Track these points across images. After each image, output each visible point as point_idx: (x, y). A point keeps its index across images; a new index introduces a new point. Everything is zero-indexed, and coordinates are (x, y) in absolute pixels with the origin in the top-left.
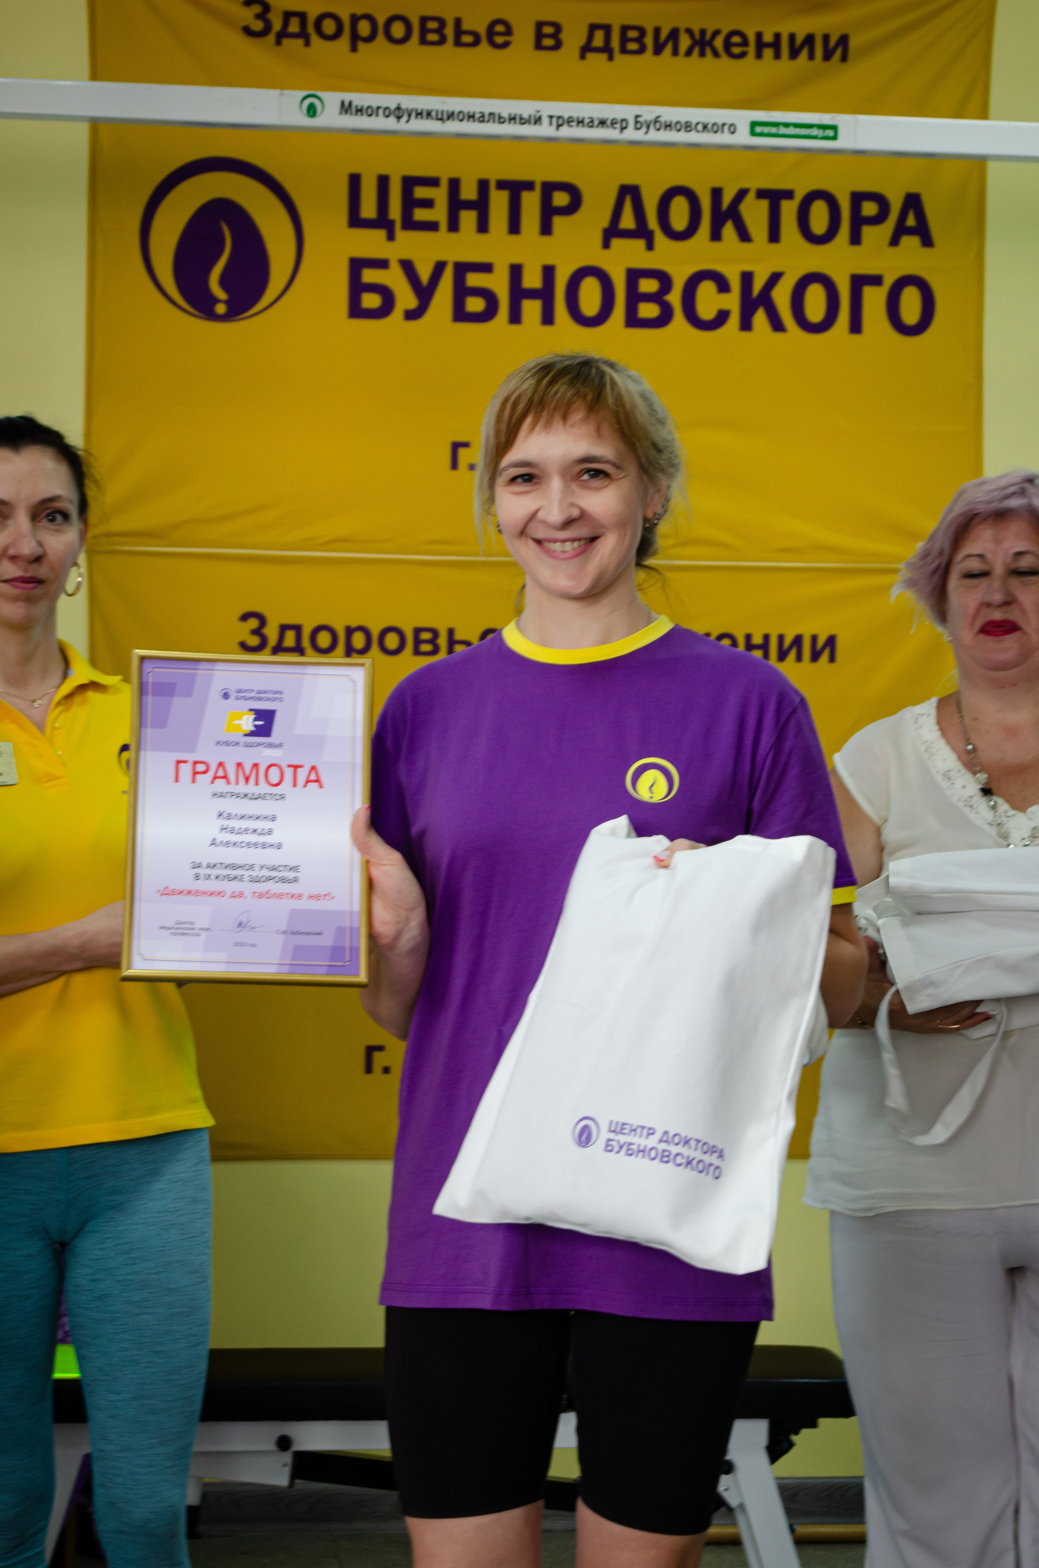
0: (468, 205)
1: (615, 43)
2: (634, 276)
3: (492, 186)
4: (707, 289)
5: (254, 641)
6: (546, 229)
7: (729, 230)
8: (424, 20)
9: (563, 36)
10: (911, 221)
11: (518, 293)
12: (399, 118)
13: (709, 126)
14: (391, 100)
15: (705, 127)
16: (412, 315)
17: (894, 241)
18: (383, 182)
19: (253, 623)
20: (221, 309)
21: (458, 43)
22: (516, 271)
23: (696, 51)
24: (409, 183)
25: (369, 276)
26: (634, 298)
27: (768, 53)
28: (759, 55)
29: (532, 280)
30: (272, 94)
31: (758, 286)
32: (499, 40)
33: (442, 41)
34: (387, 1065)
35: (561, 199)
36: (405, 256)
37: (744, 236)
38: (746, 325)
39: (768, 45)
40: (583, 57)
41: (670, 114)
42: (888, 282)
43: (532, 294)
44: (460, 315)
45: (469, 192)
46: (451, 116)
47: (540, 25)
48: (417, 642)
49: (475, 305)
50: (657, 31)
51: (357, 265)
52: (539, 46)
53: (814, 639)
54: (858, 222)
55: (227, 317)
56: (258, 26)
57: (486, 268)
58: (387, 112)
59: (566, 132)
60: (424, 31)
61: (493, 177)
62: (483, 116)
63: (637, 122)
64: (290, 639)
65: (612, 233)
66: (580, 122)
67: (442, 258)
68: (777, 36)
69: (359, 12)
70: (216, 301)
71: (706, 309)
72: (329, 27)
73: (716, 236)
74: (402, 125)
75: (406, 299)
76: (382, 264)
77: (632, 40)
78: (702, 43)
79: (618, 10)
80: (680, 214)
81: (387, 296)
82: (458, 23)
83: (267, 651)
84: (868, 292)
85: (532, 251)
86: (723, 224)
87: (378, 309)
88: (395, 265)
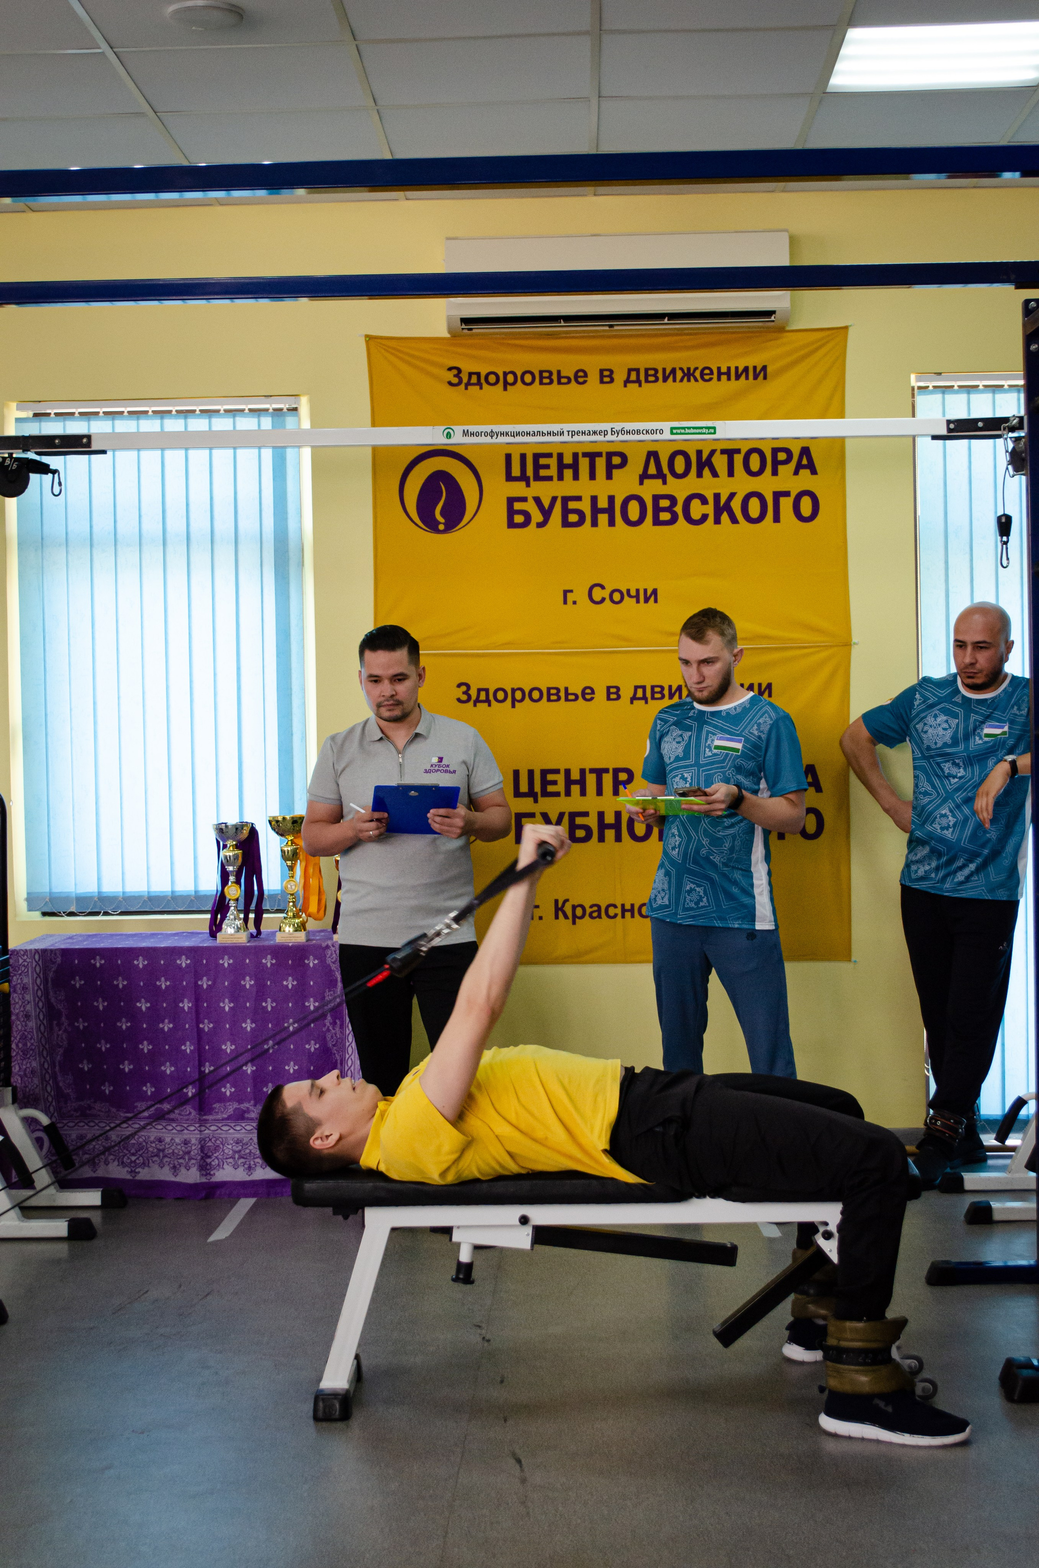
0: (568, 466)
1: (642, 378)
2: (656, 498)
3: (580, 455)
4: (695, 504)
5: (464, 698)
6: (609, 476)
7: (706, 472)
8: (541, 372)
9: (614, 376)
10: (805, 462)
11: (596, 510)
12: (492, 437)
13: (650, 431)
14: (488, 428)
15: (647, 432)
16: (540, 525)
17: (796, 473)
18: (523, 457)
19: (464, 688)
20: (441, 527)
21: (559, 383)
22: (594, 499)
23: (686, 379)
24: (537, 457)
25: (517, 506)
26: (657, 510)
27: (724, 377)
28: (719, 379)
29: (603, 503)
30: (429, 428)
31: (723, 501)
32: (581, 380)
33: (551, 382)
34: (540, 915)
35: (616, 460)
36: (536, 495)
37: (715, 474)
38: (717, 521)
39: (724, 374)
40: (625, 386)
41: (629, 426)
42: (793, 495)
43: (603, 511)
44: (566, 524)
45: (568, 460)
46: (518, 434)
47: (601, 371)
48: (549, 694)
49: (573, 518)
50: (664, 370)
51: (511, 501)
52: (602, 382)
54: (776, 463)
55: (444, 531)
56: (455, 380)
57: (579, 499)
58: (486, 434)
59: (576, 438)
60: (541, 378)
61: (580, 450)
62: (534, 434)
63: (612, 431)
64: (483, 696)
65: (644, 476)
67: (555, 495)
68: (729, 368)
69: (507, 370)
70: (440, 523)
71: (696, 514)
72: (492, 379)
73: (700, 475)
74: (494, 440)
75: (537, 517)
76: (524, 499)
77: (651, 375)
78: (689, 375)
79: (643, 361)
80: (680, 465)
81: (527, 515)
82: (559, 372)
83: (471, 703)
84: (783, 500)
85: (602, 489)
86: (703, 469)
87: (522, 523)
88: (531, 500)
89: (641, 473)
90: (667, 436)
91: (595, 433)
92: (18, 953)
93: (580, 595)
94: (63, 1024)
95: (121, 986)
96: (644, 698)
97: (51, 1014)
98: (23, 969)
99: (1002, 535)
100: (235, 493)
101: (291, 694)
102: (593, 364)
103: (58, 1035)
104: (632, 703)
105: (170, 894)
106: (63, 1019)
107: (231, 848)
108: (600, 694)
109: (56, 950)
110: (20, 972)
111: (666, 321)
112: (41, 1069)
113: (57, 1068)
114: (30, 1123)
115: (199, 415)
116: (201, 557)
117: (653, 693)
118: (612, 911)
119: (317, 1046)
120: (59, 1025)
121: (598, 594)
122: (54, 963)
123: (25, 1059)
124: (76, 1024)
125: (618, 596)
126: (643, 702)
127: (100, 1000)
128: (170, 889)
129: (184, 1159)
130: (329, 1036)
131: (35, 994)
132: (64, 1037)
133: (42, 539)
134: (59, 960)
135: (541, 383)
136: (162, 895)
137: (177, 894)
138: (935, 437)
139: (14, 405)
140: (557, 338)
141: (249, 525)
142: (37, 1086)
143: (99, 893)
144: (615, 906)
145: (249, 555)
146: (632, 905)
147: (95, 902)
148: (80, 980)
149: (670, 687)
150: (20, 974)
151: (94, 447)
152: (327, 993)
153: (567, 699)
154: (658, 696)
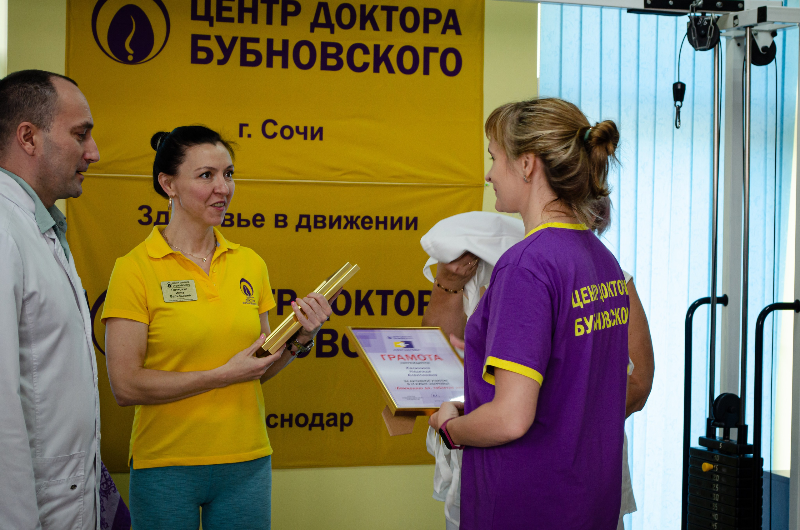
0: (248, 10)
2: (325, 45)
4: (358, 53)
5: (146, 220)
6: (284, 22)
7: (368, 25)
10: (451, 23)
11: (271, 53)
16: (221, 62)
17: (444, 32)
19: (145, 211)
20: (130, 58)
22: (270, 42)
25: (201, 43)
26: (325, 56)
29: (278, 46)
31: (382, 51)
35: (291, 8)
36: (218, 34)
37: (376, 28)
38: (376, 70)
42: (441, 51)
43: (277, 53)
44: (244, 63)
45: (248, 5)
49: (251, 58)
51: (195, 38)
53: (407, 218)
54: (427, 22)
55: (134, 62)
57: (256, 40)
64: (163, 218)
65: (314, 25)
67: (235, 35)
70: (129, 54)
71: (358, 62)
73: (363, 27)
75: (218, 55)
76: (207, 38)
80: (346, 17)
81: (210, 53)
84: (432, 55)
85: (278, 33)
86: (366, 22)
87: (205, 59)
88: (213, 38)
89: (312, 21)
93: (255, 129)
96: (308, 226)
99: (676, 99)
104: (297, 230)
108: (270, 221)
117: (316, 222)
118: (273, 421)
121: (270, 129)
125: (288, 132)
126: (307, 230)
138: (630, 11)
144: (276, 416)
146: (291, 415)
149: (331, 217)
153: (239, 225)
154: (320, 225)
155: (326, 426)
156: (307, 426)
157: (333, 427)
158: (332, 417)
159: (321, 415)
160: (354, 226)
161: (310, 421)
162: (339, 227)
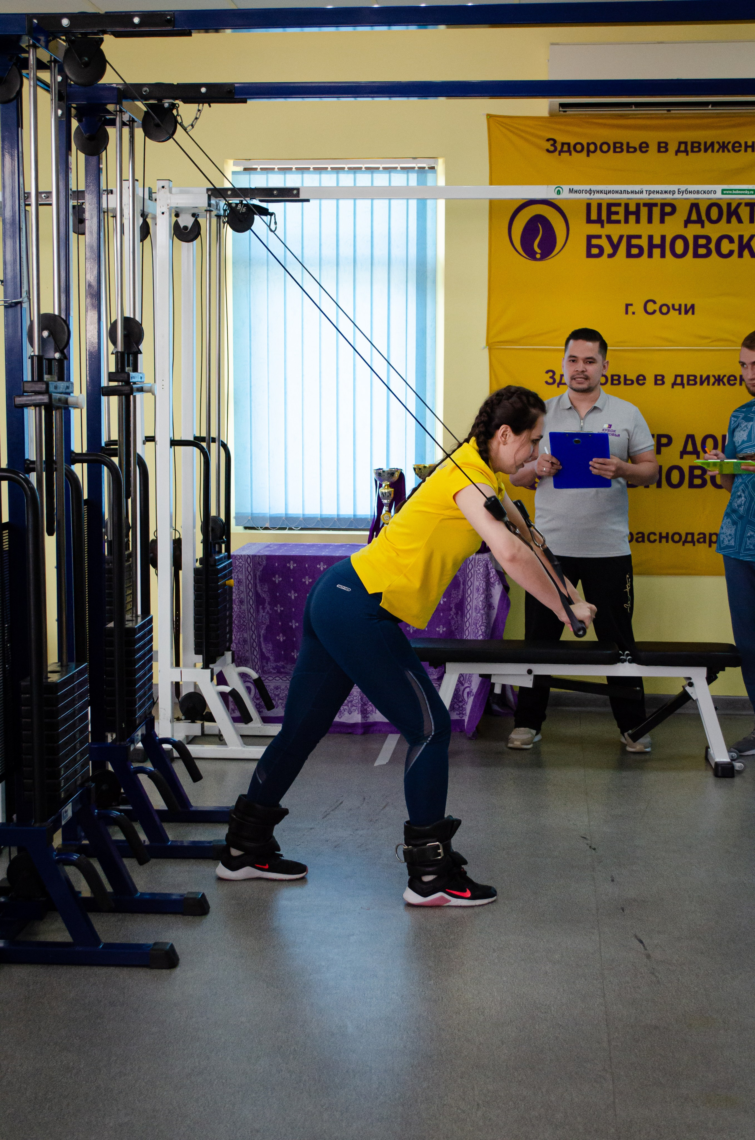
0: (632, 213)
1: (689, 149)
2: (696, 238)
3: (641, 205)
4: (725, 243)
5: (551, 381)
6: (662, 221)
7: (734, 219)
8: (615, 144)
9: (669, 147)
11: (652, 246)
12: (590, 194)
13: (706, 191)
14: (587, 187)
15: (704, 192)
16: (610, 256)
18: (600, 206)
19: (551, 374)
20: (538, 256)
21: (628, 151)
22: (651, 238)
23: (721, 150)
24: (609, 205)
25: (594, 242)
26: (696, 246)
27: (749, 149)
28: (746, 151)
29: (657, 241)
30: (544, 188)
31: (745, 240)
32: (644, 150)
33: (622, 151)
35: (668, 209)
36: (608, 234)
37: (740, 221)
38: (741, 255)
39: (750, 147)
40: (676, 154)
41: (691, 188)
43: (657, 246)
44: (629, 255)
45: (632, 208)
46: (610, 192)
47: (659, 143)
48: (612, 380)
49: (635, 251)
50: (705, 143)
51: (589, 238)
52: (659, 151)
55: (541, 259)
56: (552, 149)
57: (639, 237)
58: (586, 192)
59: (652, 196)
60: (615, 147)
61: (642, 203)
63: (678, 191)
65: (688, 221)
66: (658, 192)
67: (622, 234)
68: (753, 143)
69: (590, 142)
70: (537, 253)
71: (725, 250)
72: (579, 147)
73: (729, 221)
74: (592, 197)
75: (608, 250)
76: (599, 237)
77: (696, 147)
78: (723, 147)
79: (690, 136)
80: (714, 213)
81: (601, 249)
82: (628, 144)
83: (556, 385)
85: (657, 230)
86: (731, 217)
87: (597, 254)
88: (604, 238)
89: (686, 219)
90: (719, 195)
91: (666, 192)
92: (235, 557)
93: (638, 307)
94: (266, 608)
95: (307, 583)
96: (682, 384)
97: (259, 601)
98: (239, 568)
100: (389, 229)
101: (426, 376)
102: (653, 138)
103: (263, 616)
104: (673, 387)
105: (336, 516)
106: (267, 604)
107: (386, 487)
108: (650, 380)
109: (262, 556)
110: (237, 571)
111: (710, 107)
112: (250, 639)
113: (262, 639)
114: (243, 676)
115: (364, 171)
116: (363, 275)
117: (688, 380)
118: (652, 538)
119: (445, 629)
120: (264, 608)
121: (651, 307)
122: (260, 565)
123: (239, 631)
124: (275, 608)
125: (665, 309)
126: (681, 386)
127: (293, 592)
128: (336, 513)
129: (348, 706)
130: (453, 622)
131: (247, 586)
132: (267, 617)
133: (250, 260)
134: (265, 562)
135: (615, 151)
136: (330, 517)
137: (341, 517)
139: (231, 162)
140: (627, 119)
141: (398, 252)
142: (247, 651)
143: (286, 514)
144: (655, 534)
145: (398, 273)
146: (667, 534)
147: (283, 521)
148: (279, 577)
149: (701, 376)
150: (237, 572)
151: (302, 197)
152: (453, 592)
153: (625, 384)
154: (692, 382)
155: (696, 543)
156: (681, 543)
157: (703, 544)
158: (702, 536)
159: (693, 534)
160: (721, 383)
161: (683, 539)
162: (708, 384)
